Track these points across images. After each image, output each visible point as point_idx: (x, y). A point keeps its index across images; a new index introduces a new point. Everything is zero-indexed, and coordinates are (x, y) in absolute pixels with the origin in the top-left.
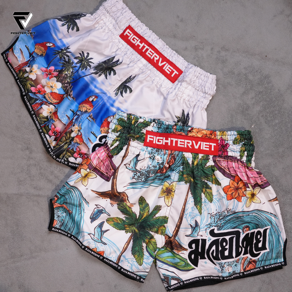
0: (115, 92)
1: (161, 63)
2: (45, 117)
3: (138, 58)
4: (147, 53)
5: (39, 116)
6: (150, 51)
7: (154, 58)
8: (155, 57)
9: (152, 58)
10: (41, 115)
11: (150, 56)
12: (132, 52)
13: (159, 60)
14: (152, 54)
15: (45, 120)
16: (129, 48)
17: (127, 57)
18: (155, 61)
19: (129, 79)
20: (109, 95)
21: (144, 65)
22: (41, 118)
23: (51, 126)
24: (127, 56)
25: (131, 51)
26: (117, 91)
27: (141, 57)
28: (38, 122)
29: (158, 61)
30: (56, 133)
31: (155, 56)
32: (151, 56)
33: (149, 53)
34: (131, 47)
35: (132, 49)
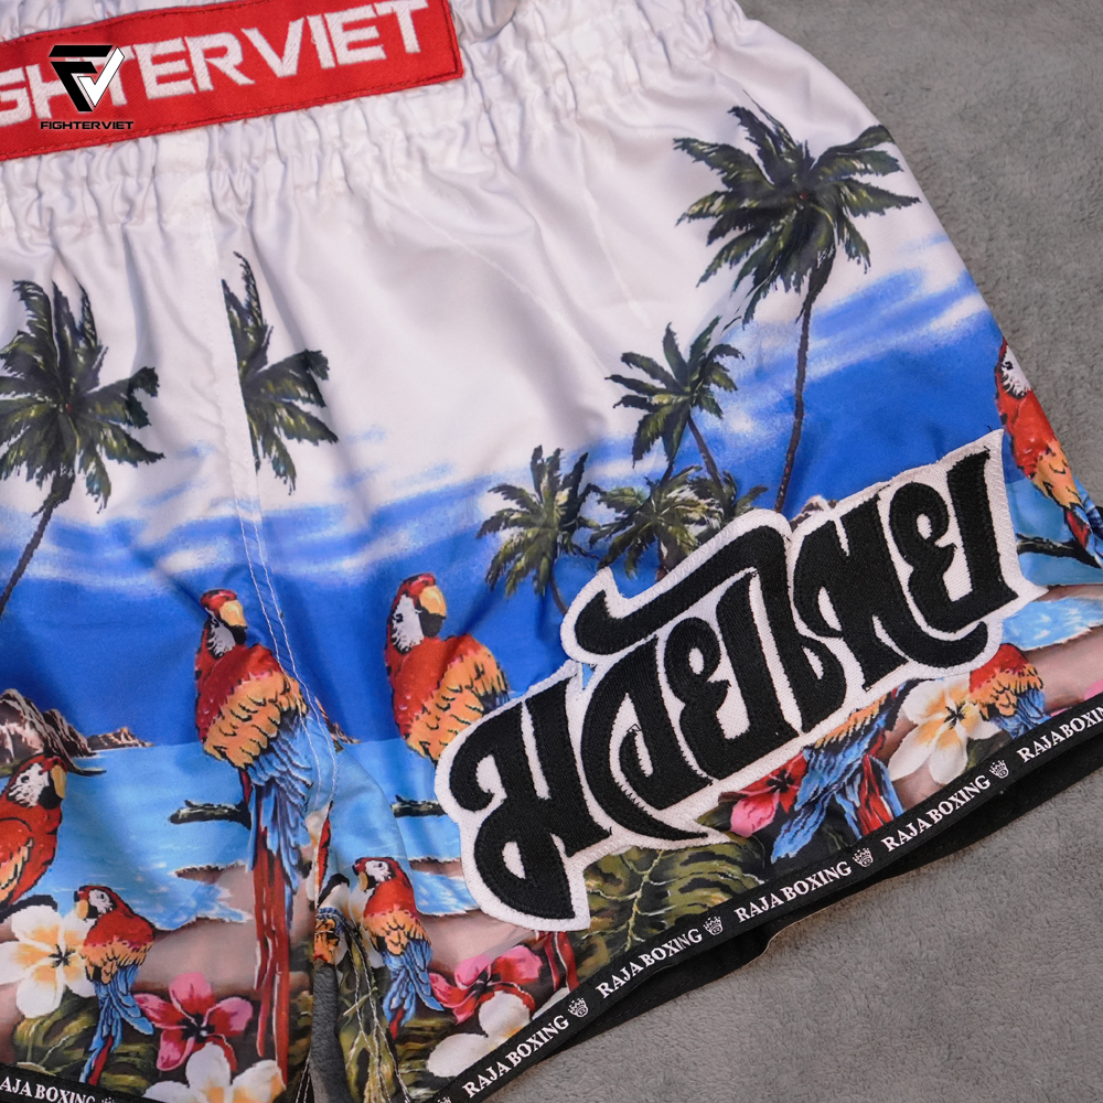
0: (266, 464)
1: (280, 52)
2: (58, 1016)
3: (132, 165)
4: (154, 91)
5: (17, 1048)
6: (157, 60)
7: (213, 71)
8: (216, 62)
9: (205, 83)
10: (26, 1032)
11: (184, 87)
12: (68, 176)
13: (248, 48)
14: (180, 66)
15: (75, 1027)
16: (25, 173)
17: (75, 230)
18: (242, 79)
19: (244, 324)
20: (256, 518)
21: (211, 165)
22: (40, 1042)
23: (143, 1013)
24: (70, 222)
25: (58, 174)
26: (267, 450)
27: (146, 142)
28: (47, 1081)
29: (252, 61)
30: (199, 1018)
31: (210, 53)
32: (189, 74)
33: (161, 80)
34: (33, 160)
35: (51, 163)
